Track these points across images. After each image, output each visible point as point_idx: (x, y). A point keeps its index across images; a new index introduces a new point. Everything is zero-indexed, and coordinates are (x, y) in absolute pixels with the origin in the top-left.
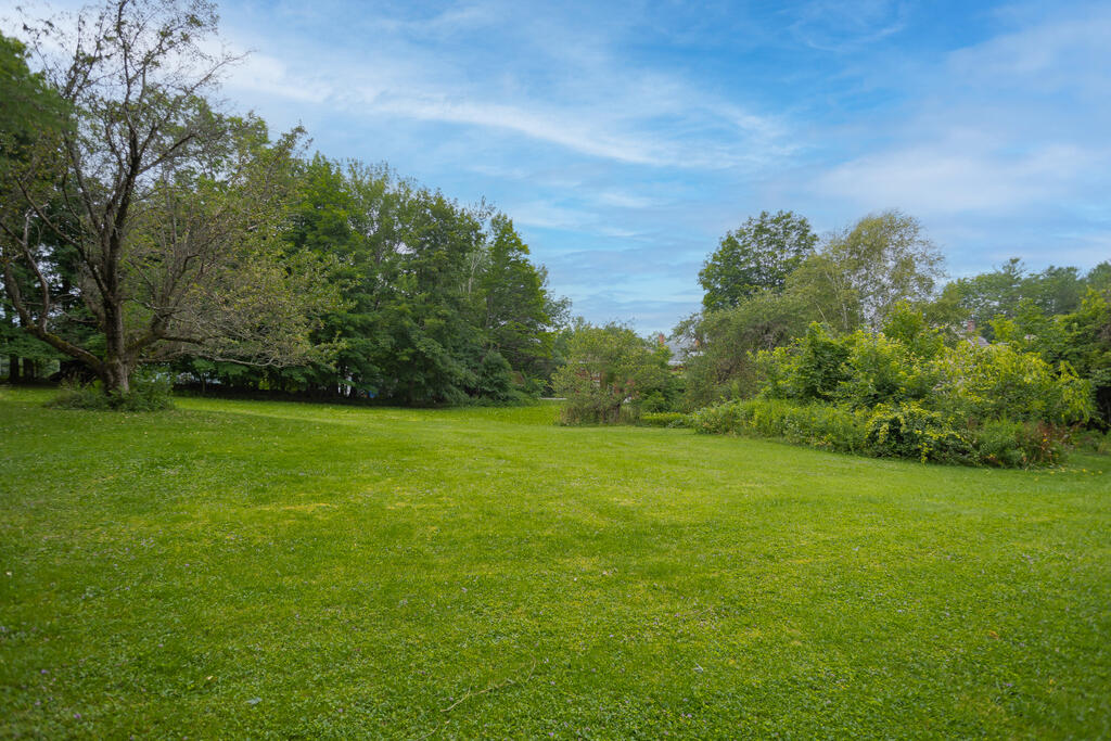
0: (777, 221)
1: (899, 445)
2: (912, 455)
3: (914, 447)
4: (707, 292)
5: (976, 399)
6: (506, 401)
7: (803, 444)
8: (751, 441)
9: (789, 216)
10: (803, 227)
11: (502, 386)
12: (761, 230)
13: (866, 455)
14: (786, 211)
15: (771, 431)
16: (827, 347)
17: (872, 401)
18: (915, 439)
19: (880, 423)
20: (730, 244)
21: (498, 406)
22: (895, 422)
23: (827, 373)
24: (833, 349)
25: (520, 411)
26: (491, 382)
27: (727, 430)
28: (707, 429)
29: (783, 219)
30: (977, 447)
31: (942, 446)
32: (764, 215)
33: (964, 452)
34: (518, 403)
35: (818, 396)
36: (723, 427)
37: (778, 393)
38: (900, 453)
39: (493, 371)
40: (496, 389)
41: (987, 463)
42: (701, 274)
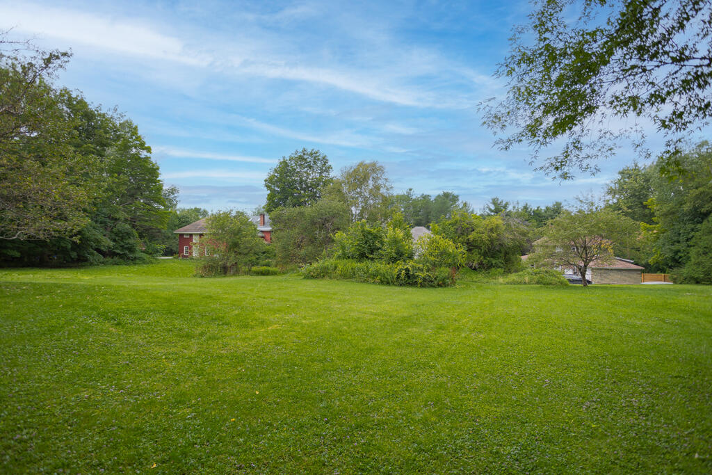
0: (311, 154)
1: (409, 280)
2: (414, 284)
3: (414, 280)
4: (269, 192)
5: (432, 258)
6: (134, 261)
7: (365, 281)
8: (336, 282)
9: (317, 153)
10: (325, 160)
11: (131, 250)
12: (301, 158)
13: (396, 285)
14: (316, 150)
15: (349, 276)
16: (370, 233)
17: (394, 260)
18: (415, 277)
19: (400, 270)
20: (284, 164)
21: (127, 264)
22: (407, 270)
23: (369, 246)
24: (372, 234)
25: (145, 267)
26: (122, 246)
27: (324, 276)
28: (312, 276)
29: (314, 155)
30: (435, 279)
31: (425, 279)
32: (304, 150)
33: (432, 281)
34: (144, 262)
35: (367, 257)
36: (322, 274)
37: (345, 256)
38: (409, 283)
39: (122, 238)
40: (127, 252)
41: (439, 286)
42: (266, 181)
